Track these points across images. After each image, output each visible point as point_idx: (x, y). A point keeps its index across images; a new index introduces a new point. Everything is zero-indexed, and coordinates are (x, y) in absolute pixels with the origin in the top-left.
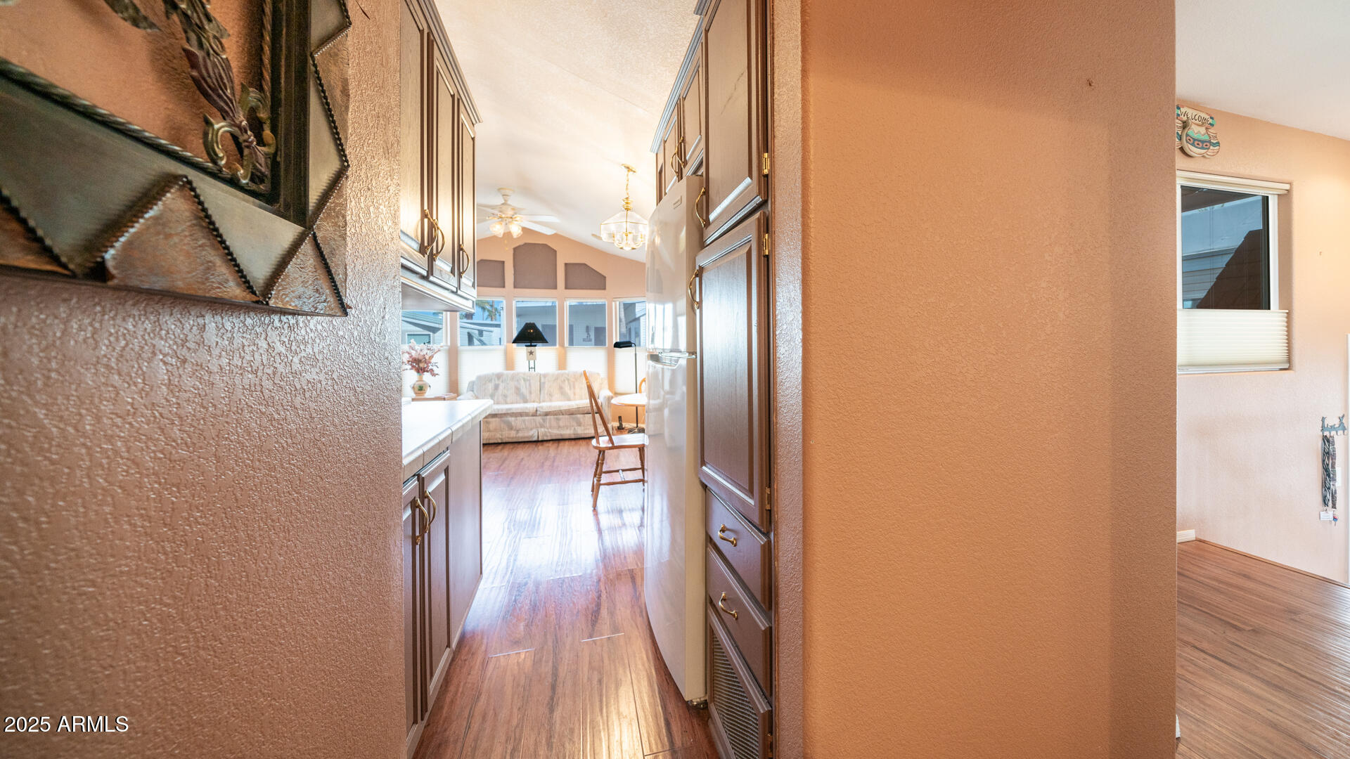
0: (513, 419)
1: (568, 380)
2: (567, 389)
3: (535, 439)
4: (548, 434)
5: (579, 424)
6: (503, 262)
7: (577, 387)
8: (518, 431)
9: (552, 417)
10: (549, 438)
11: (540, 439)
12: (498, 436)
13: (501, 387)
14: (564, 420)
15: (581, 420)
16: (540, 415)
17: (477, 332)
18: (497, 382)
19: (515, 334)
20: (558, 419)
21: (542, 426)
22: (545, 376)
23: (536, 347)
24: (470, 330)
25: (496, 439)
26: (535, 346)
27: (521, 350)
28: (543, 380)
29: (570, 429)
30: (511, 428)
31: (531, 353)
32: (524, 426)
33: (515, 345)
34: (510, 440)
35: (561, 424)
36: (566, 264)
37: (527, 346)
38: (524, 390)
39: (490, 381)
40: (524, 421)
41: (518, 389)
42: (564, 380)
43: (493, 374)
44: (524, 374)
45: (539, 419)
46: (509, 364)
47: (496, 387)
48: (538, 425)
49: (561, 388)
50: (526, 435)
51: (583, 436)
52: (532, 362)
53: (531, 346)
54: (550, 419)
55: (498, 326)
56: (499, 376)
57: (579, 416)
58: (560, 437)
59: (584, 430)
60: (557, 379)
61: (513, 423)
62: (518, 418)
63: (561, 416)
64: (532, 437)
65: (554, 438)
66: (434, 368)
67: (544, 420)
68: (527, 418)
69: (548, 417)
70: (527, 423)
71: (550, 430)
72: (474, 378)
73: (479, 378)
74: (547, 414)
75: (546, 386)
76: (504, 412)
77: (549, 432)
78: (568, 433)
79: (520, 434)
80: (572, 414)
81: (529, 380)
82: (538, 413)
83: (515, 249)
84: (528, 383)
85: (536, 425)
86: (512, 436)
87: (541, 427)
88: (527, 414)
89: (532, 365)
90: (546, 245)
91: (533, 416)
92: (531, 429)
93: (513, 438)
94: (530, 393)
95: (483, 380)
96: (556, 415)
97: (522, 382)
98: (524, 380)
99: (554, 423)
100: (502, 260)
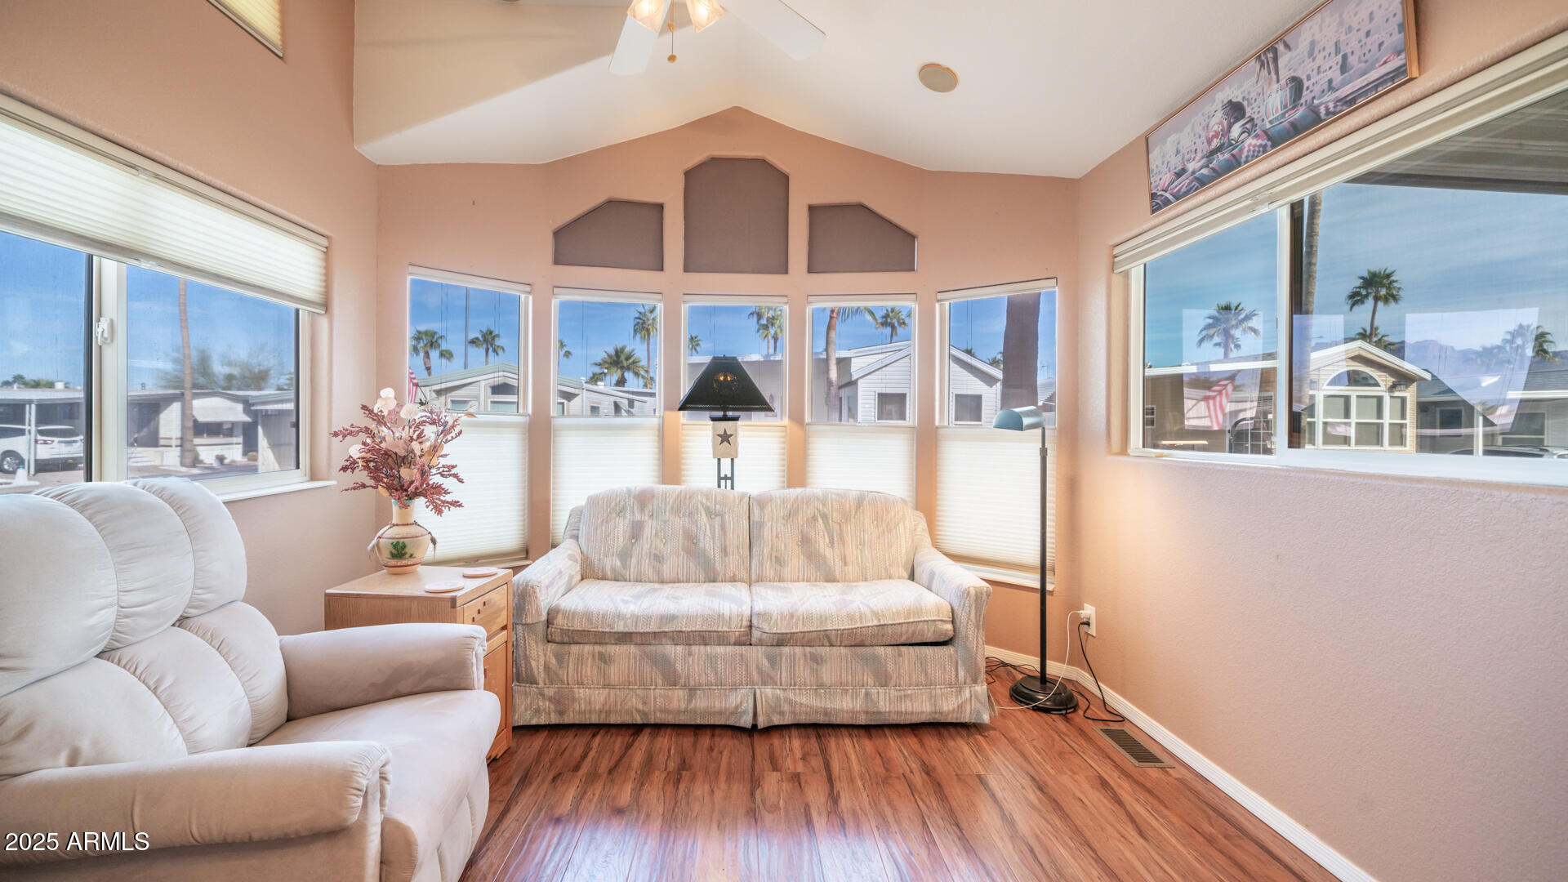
0: (679, 648)
1: (825, 517)
2: (822, 545)
3: (746, 721)
4: (786, 708)
5: (883, 680)
6: (660, 207)
7: (848, 539)
8: (692, 691)
9: (798, 650)
10: (788, 720)
11: (762, 723)
12: (635, 703)
13: (647, 531)
14: (836, 660)
15: (890, 667)
16: (760, 643)
17: (626, 402)
18: (638, 517)
19: (685, 389)
20: (816, 660)
21: (767, 680)
22: (762, 502)
23: (739, 423)
24: (618, 400)
25: (629, 712)
26: (736, 419)
27: (699, 431)
28: (756, 512)
29: (855, 696)
30: (672, 680)
31: (725, 438)
32: (712, 678)
33: (683, 416)
34: (670, 719)
35: (828, 674)
36: (811, 208)
37: (714, 419)
38: (707, 543)
39: (621, 512)
40: (712, 660)
41: (691, 539)
42: (814, 518)
43: (629, 491)
44: (707, 495)
45: (757, 655)
46: (670, 466)
47: (636, 532)
48: (756, 677)
49: (805, 541)
50: (718, 705)
51: (894, 719)
52: (726, 462)
53: (725, 419)
54: (793, 657)
55: (652, 395)
56: (643, 499)
57: (881, 651)
58: (821, 719)
59: (899, 698)
60: (791, 514)
61: (678, 667)
62: (695, 648)
63: (825, 651)
64: (735, 712)
65: (803, 719)
66: (448, 483)
67: (773, 661)
68: (720, 650)
69: (786, 650)
70: (720, 667)
71: (791, 695)
72: (582, 502)
73: (593, 501)
74: (781, 641)
75: (766, 532)
76: (653, 628)
77: (790, 702)
78: (845, 706)
79: (701, 703)
80: (862, 645)
81: (722, 516)
82: (756, 634)
83: (688, 174)
84: (718, 520)
85: (749, 674)
86: (675, 705)
87: (765, 683)
88: (722, 639)
89: (726, 470)
90: (763, 162)
91: (738, 643)
92: (734, 688)
93: (679, 712)
94: (725, 551)
95: (607, 507)
96: (810, 644)
97: (703, 519)
98: (710, 513)
99: (804, 672)
100: (659, 200)
